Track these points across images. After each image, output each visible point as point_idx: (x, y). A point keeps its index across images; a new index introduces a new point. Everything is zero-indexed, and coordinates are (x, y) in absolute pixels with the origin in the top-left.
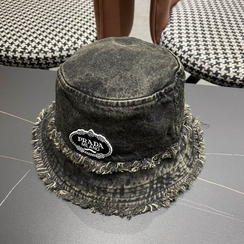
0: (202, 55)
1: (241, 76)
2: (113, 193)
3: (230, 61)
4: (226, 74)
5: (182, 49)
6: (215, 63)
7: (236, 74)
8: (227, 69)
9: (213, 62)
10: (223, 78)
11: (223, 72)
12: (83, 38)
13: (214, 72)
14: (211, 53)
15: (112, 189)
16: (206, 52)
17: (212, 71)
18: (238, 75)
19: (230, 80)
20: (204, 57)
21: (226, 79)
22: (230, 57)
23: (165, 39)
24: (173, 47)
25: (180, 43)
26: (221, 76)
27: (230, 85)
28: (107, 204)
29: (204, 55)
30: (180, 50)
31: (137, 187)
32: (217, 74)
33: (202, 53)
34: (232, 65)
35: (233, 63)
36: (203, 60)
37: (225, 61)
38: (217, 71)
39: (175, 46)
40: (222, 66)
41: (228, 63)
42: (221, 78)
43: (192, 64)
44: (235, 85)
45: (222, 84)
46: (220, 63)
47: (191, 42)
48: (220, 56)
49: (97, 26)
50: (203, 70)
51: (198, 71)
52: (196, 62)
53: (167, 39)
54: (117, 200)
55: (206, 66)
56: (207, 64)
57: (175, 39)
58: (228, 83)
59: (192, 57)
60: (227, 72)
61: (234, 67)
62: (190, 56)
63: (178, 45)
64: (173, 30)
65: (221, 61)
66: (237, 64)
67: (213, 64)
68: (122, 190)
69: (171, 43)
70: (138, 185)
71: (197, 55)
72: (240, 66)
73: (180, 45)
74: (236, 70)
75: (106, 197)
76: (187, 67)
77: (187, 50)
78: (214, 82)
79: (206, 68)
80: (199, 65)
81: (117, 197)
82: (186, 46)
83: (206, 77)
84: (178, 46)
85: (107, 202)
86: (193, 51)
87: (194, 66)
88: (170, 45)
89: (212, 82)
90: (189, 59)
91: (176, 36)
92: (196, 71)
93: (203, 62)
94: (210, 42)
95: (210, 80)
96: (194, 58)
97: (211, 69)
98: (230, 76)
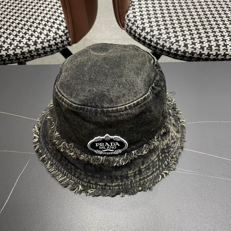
0: (163, 34)
1: (198, 51)
2: (133, 176)
3: (187, 38)
4: (185, 50)
5: (145, 30)
6: (175, 41)
7: (193, 50)
8: (186, 45)
9: (173, 40)
10: (183, 54)
11: (182, 49)
12: (54, 30)
13: (175, 49)
14: (171, 32)
15: (132, 173)
16: (166, 32)
17: (173, 49)
18: (195, 50)
19: (189, 55)
20: (165, 36)
21: (185, 54)
22: (187, 34)
23: (129, 22)
24: (137, 29)
25: (143, 25)
26: (181, 52)
27: (189, 59)
28: (131, 186)
29: (165, 34)
30: (144, 31)
31: (149, 164)
32: (177, 50)
33: (163, 33)
34: (189, 42)
35: (190, 40)
36: (164, 39)
37: (184, 38)
38: (177, 48)
39: (139, 28)
40: (181, 43)
41: (186, 40)
42: (181, 54)
43: (155, 43)
44: (193, 59)
45: (183, 59)
46: (179, 40)
47: (153, 22)
48: (178, 34)
49: (65, 15)
50: (165, 48)
51: (161, 49)
52: (158, 42)
53: (130, 22)
54: (138, 179)
55: (168, 45)
56: (168, 42)
57: (138, 21)
58: (187, 58)
59: (155, 37)
60: (185, 48)
61: (191, 43)
62: (153, 36)
63: (141, 26)
64: (135, 13)
65: (180, 39)
66: (194, 40)
67: (173, 42)
68: (140, 170)
69: (134, 25)
70: (150, 162)
71: (159, 35)
72: (196, 41)
73: (143, 27)
74: (193, 46)
75: (128, 181)
76: (151, 47)
77: (149, 31)
78: (176, 57)
79: (168, 46)
80: (161, 44)
81: (138, 178)
82: (148, 28)
83: (168, 54)
84: (141, 28)
85: (131, 184)
86: (155, 31)
87: (157, 45)
88: (134, 28)
89: (174, 58)
90: (152, 39)
91: (139, 18)
92: (159, 49)
93: (165, 41)
94: (169, 21)
95: (172, 57)
96: (156, 38)
97: (172, 47)
98: (188, 52)
